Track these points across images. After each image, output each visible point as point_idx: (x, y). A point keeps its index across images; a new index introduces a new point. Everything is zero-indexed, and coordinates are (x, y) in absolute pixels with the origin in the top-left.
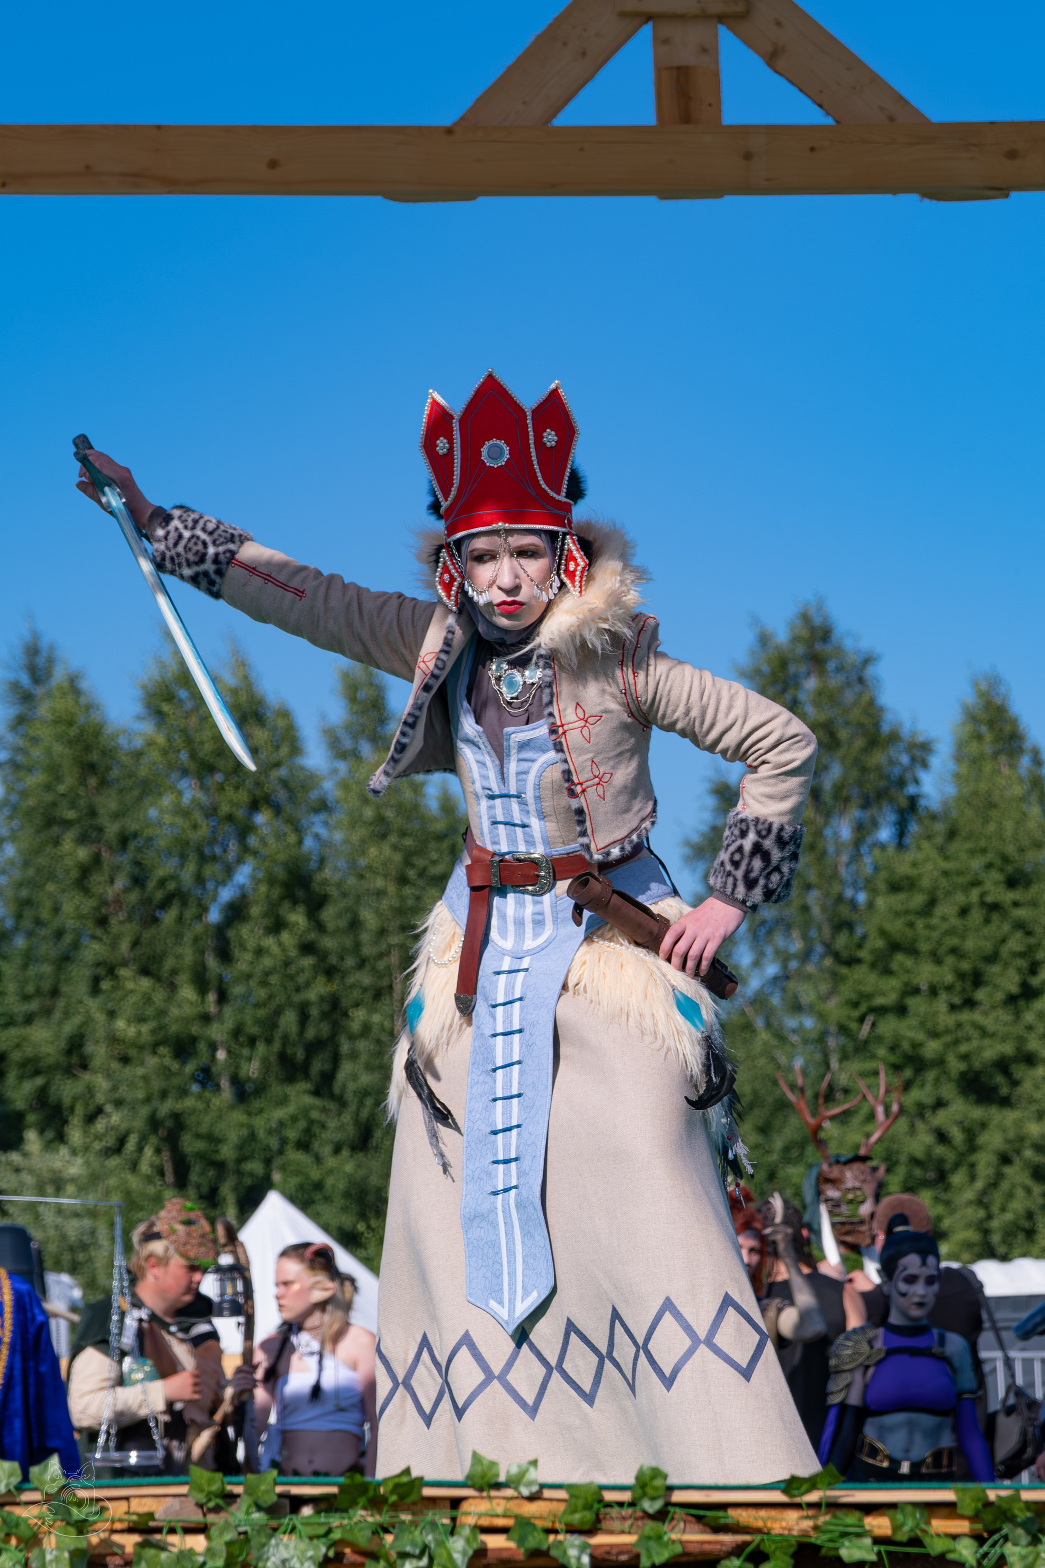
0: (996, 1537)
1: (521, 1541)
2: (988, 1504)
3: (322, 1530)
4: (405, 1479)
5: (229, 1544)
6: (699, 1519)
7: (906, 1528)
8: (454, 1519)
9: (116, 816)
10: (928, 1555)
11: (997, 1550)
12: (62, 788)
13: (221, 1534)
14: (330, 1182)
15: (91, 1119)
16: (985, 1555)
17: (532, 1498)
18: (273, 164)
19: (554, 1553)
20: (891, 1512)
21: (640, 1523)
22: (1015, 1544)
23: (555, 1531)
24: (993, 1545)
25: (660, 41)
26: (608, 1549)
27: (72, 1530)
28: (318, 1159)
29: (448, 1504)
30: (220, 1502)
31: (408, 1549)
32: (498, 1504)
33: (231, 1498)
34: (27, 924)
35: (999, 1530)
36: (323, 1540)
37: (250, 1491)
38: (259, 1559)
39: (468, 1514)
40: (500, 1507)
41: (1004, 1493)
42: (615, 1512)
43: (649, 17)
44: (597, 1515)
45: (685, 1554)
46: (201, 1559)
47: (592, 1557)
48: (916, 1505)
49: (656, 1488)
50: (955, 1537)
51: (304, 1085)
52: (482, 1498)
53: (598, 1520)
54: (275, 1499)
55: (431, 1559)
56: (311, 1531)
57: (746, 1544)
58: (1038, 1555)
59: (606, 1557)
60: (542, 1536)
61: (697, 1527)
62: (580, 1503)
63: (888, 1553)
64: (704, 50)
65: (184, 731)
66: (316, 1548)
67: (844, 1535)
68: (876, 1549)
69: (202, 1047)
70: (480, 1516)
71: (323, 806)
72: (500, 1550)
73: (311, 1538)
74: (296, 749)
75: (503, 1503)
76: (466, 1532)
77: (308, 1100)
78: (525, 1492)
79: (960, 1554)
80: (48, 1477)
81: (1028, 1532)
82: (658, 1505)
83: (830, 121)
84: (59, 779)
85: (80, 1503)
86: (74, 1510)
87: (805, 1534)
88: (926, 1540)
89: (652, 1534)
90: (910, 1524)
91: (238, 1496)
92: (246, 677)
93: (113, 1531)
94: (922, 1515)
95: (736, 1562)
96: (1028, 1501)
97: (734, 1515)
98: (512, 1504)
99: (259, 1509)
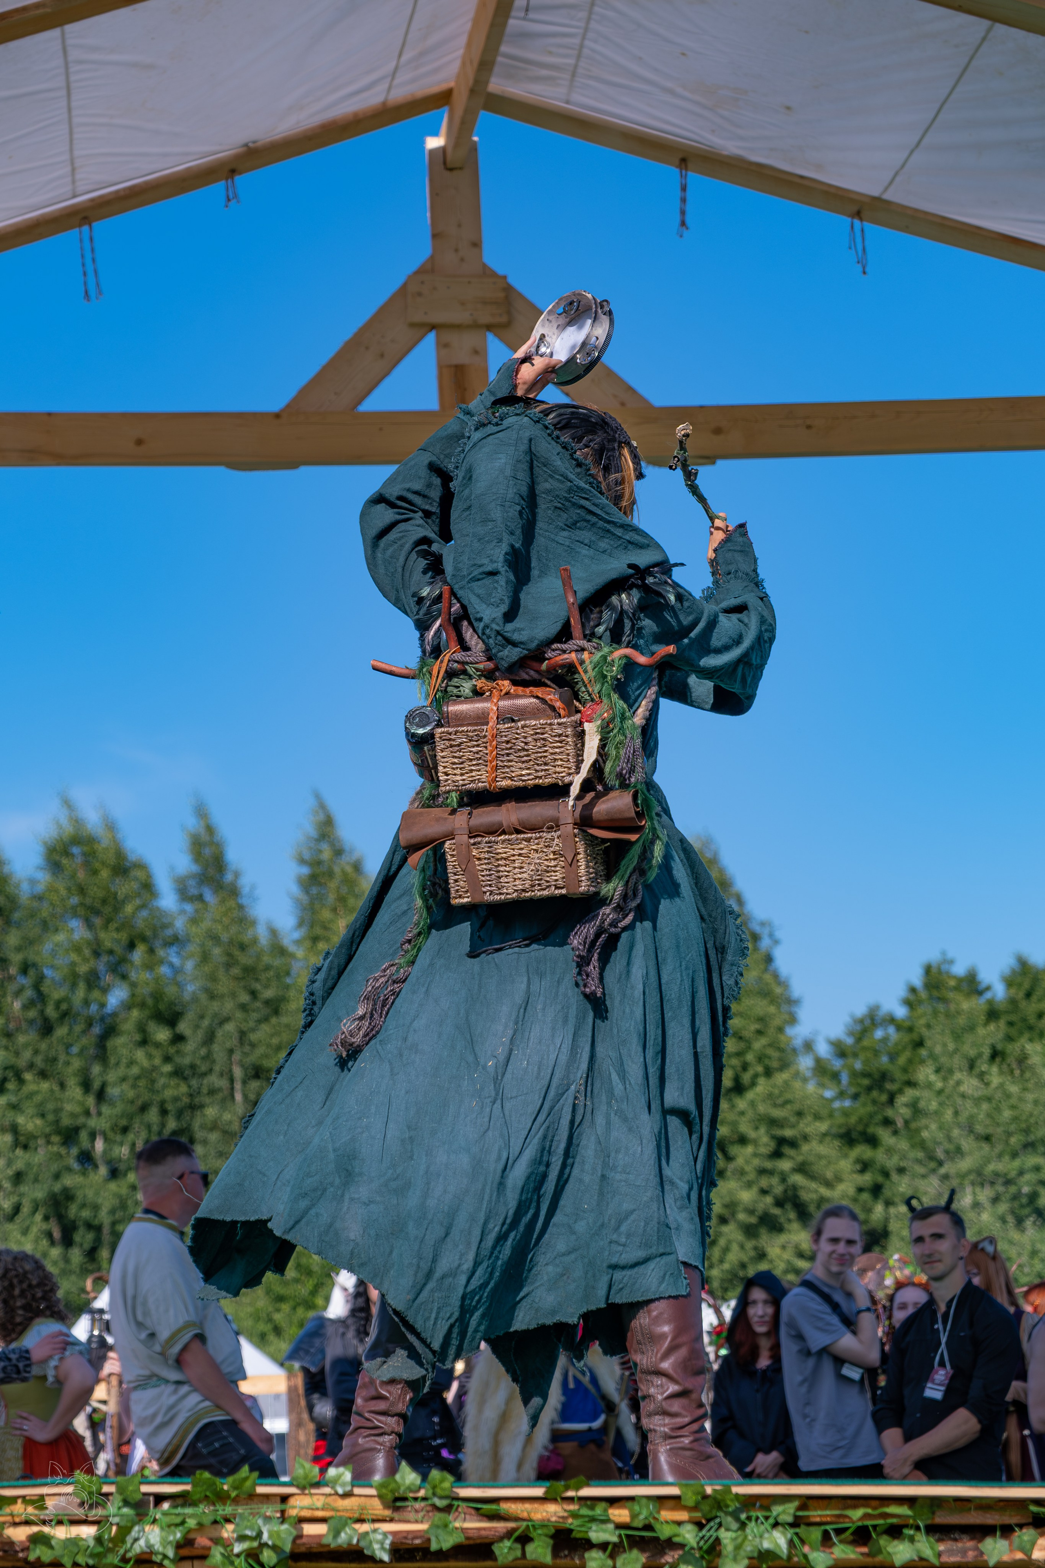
0: (712, 1524)
2: (705, 1497)
3: (178, 1520)
6: (477, 1510)
7: (642, 1517)
8: (283, 1512)
10: (657, 1539)
11: (713, 1534)
16: (705, 1537)
17: (347, 1495)
18: (139, 442)
20: (629, 1504)
21: (430, 1514)
22: (728, 1530)
23: (360, 1520)
24: (710, 1530)
25: (442, 345)
26: (405, 1535)
29: (278, 1499)
30: (98, 1499)
31: (248, 1534)
32: (318, 1500)
33: (106, 1497)
35: (714, 1518)
36: (181, 1528)
37: (121, 1490)
38: (129, 1542)
39: (294, 1507)
40: (319, 1502)
41: (718, 1488)
42: (410, 1505)
43: (432, 327)
45: (468, 1538)
47: (392, 1541)
48: (649, 1498)
49: (443, 1488)
50: (679, 1523)
52: (306, 1494)
53: (397, 1511)
54: (140, 1497)
56: (169, 1521)
57: (514, 1530)
58: (746, 1537)
59: (404, 1541)
60: (353, 1524)
61: (476, 1516)
63: (627, 1536)
64: (478, 352)
66: (173, 1534)
67: (592, 1521)
68: (617, 1532)
70: (302, 1508)
72: (316, 1536)
73: (169, 1526)
75: (322, 1498)
76: (292, 1521)
78: (340, 1491)
79: (684, 1537)
81: (737, 1519)
82: (445, 1500)
87: (560, 1522)
88: (657, 1526)
89: (439, 1523)
90: (644, 1513)
91: (111, 1494)
93: (13, 1523)
94: (654, 1507)
95: (507, 1543)
96: (737, 1495)
97: (504, 1507)
98: (330, 1500)
99: (128, 1504)
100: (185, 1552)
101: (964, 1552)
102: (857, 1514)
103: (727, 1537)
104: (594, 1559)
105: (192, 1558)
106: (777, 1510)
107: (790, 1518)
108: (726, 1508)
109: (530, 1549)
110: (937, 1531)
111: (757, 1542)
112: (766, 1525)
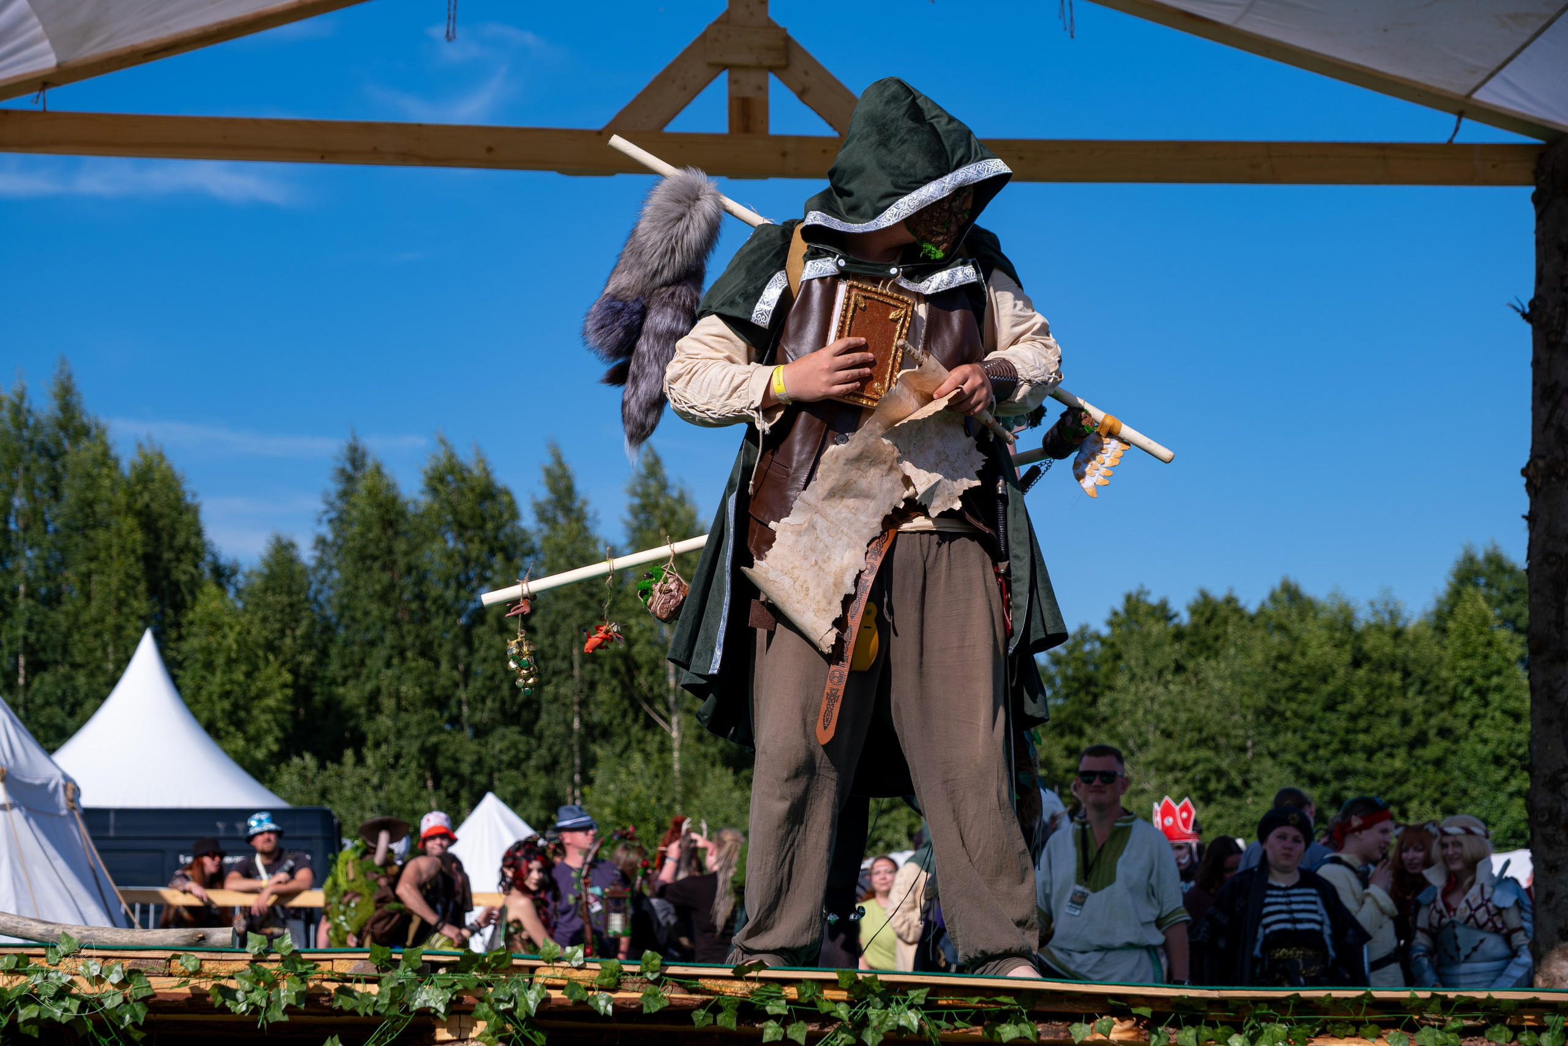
0: (862, 1003)
1: (571, 995)
2: (858, 982)
3: (449, 983)
5: (392, 989)
6: (680, 984)
7: (807, 995)
8: (531, 979)
9: (406, 554)
10: (819, 1014)
11: (863, 1010)
12: (371, 535)
13: (388, 984)
14: (532, 790)
15: (377, 745)
16: (856, 1013)
17: (579, 968)
18: (490, 150)
19: (590, 1003)
20: (798, 985)
21: (644, 986)
22: (874, 1008)
23: (592, 989)
24: (860, 1008)
25: (733, 81)
26: (624, 1001)
27: (297, 979)
28: (525, 775)
29: (528, 970)
30: (388, 965)
31: (501, 997)
32: (558, 971)
33: (396, 963)
34: (346, 621)
35: (865, 998)
36: (452, 990)
37: (406, 958)
38: (410, 999)
39: (540, 977)
40: (559, 973)
42: (630, 978)
43: (725, 67)
44: (619, 980)
45: (671, 1006)
46: (374, 999)
47: (614, 1006)
48: (813, 981)
49: (654, 966)
50: (836, 1002)
51: (516, 729)
52: (549, 967)
53: (619, 982)
54: (422, 964)
55: (516, 1004)
56: (443, 984)
57: (709, 1001)
58: (887, 1015)
59: (623, 1006)
60: (584, 992)
61: (679, 989)
62: (608, 972)
63: (796, 1011)
64: (760, 88)
65: (450, 503)
66: (445, 994)
67: (769, 998)
68: (788, 1007)
69: (453, 703)
70: (547, 978)
71: (531, 552)
72: (558, 999)
73: (442, 988)
74: (515, 515)
75: (561, 970)
76: (538, 987)
77: (517, 737)
78: (575, 964)
79: (840, 1014)
80: (284, 945)
81: (882, 1000)
82: (656, 975)
83: (836, 134)
84: (369, 529)
85: (303, 962)
86: (299, 967)
87: (745, 996)
88: (819, 1003)
89: (651, 993)
90: (809, 992)
91: (399, 961)
92: (485, 469)
93: (323, 980)
94: (817, 987)
95: (703, 1012)
96: (881, 981)
97: (702, 983)
98: (566, 972)
99: (413, 971)
100: (455, 1007)
101: (1057, 1033)
102: (974, 1001)
103: (873, 1013)
104: (770, 1027)
105: (460, 1013)
106: (912, 994)
107: (923, 1002)
108: (873, 992)
109: (720, 1017)
110: (1037, 1017)
111: (896, 1019)
112: (903, 1006)
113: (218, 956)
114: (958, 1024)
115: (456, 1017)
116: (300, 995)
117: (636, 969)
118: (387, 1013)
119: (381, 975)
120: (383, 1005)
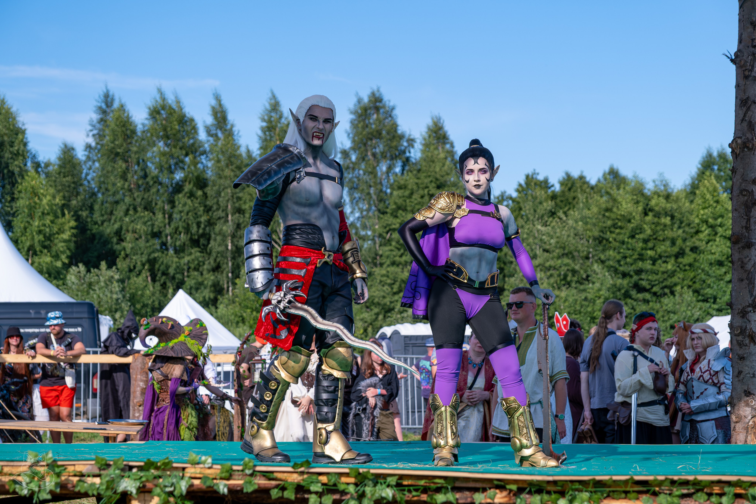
0: (362, 484)
1: (204, 483)
2: (359, 474)
3: (138, 477)
4: (167, 461)
5: (107, 482)
6: (264, 476)
8: (183, 474)
10: (339, 490)
11: (363, 488)
13: (105, 478)
16: (359, 490)
17: (210, 468)
19: (215, 488)
20: (327, 475)
21: (245, 477)
22: (368, 487)
23: (215, 479)
24: (361, 487)
26: (234, 485)
27: (55, 476)
29: (181, 469)
30: (105, 467)
31: (167, 484)
33: (109, 466)
35: (363, 482)
36: (140, 481)
37: (115, 464)
38: (117, 486)
39: (188, 473)
40: (198, 471)
41: (364, 470)
42: (237, 473)
44: (231, 474)
45: (259, 488)
46: (98, 486)
47: (228, 488)
48: (336, 473)
49: (250, 466)
50: (348, 484)
52: (193, 467)
54: (122, 466)
55: (175, 488)
56: (135, 477)
57: (279, 485)
58: (375, 491)
59: (233, 488)
60: (212, 481)
61: (264, 478)
62: (225, 470)
63: (327, 489)
66: (136, 483)
67: (312, 482)
68: (322, 487)
70: (192, 473)
72: (198, 485)
73: (135, 480)
75: (199, 469)
76: (187, 479)
78: (207, 466)
80: (47, 458)
81: (373, 482)
82: (251, 472)
85: (59, 466)
86: (56, 469)
87: (299, 482)
88: (339, 485)
89: (248, 481)
90: (333, 480)
91: (111, 465)
93: (69, 476)
94: (338, 477)
95: (276, 490)
96: (372, 473)
97: (276, 475)
98: (202, 470)
99: (118, 469)
100: (142, 490)
101: (466, 498)
102: (422, 482)
103: (368, 490)
104: (312, 498)
105: (144, 492)
106: (389, 479)
107: (394, 483)
108: (368, 478)
109: (286, 493)
110: (455, 489)
111: (380, 492)
112: (384, 486)
113: (12, 464)
114: (414, 493)
115: (142, 495)
116: (57, 484)
117: (240, 468)
118: (105, 494)
119: (102, 472)
120: (102, 490)
